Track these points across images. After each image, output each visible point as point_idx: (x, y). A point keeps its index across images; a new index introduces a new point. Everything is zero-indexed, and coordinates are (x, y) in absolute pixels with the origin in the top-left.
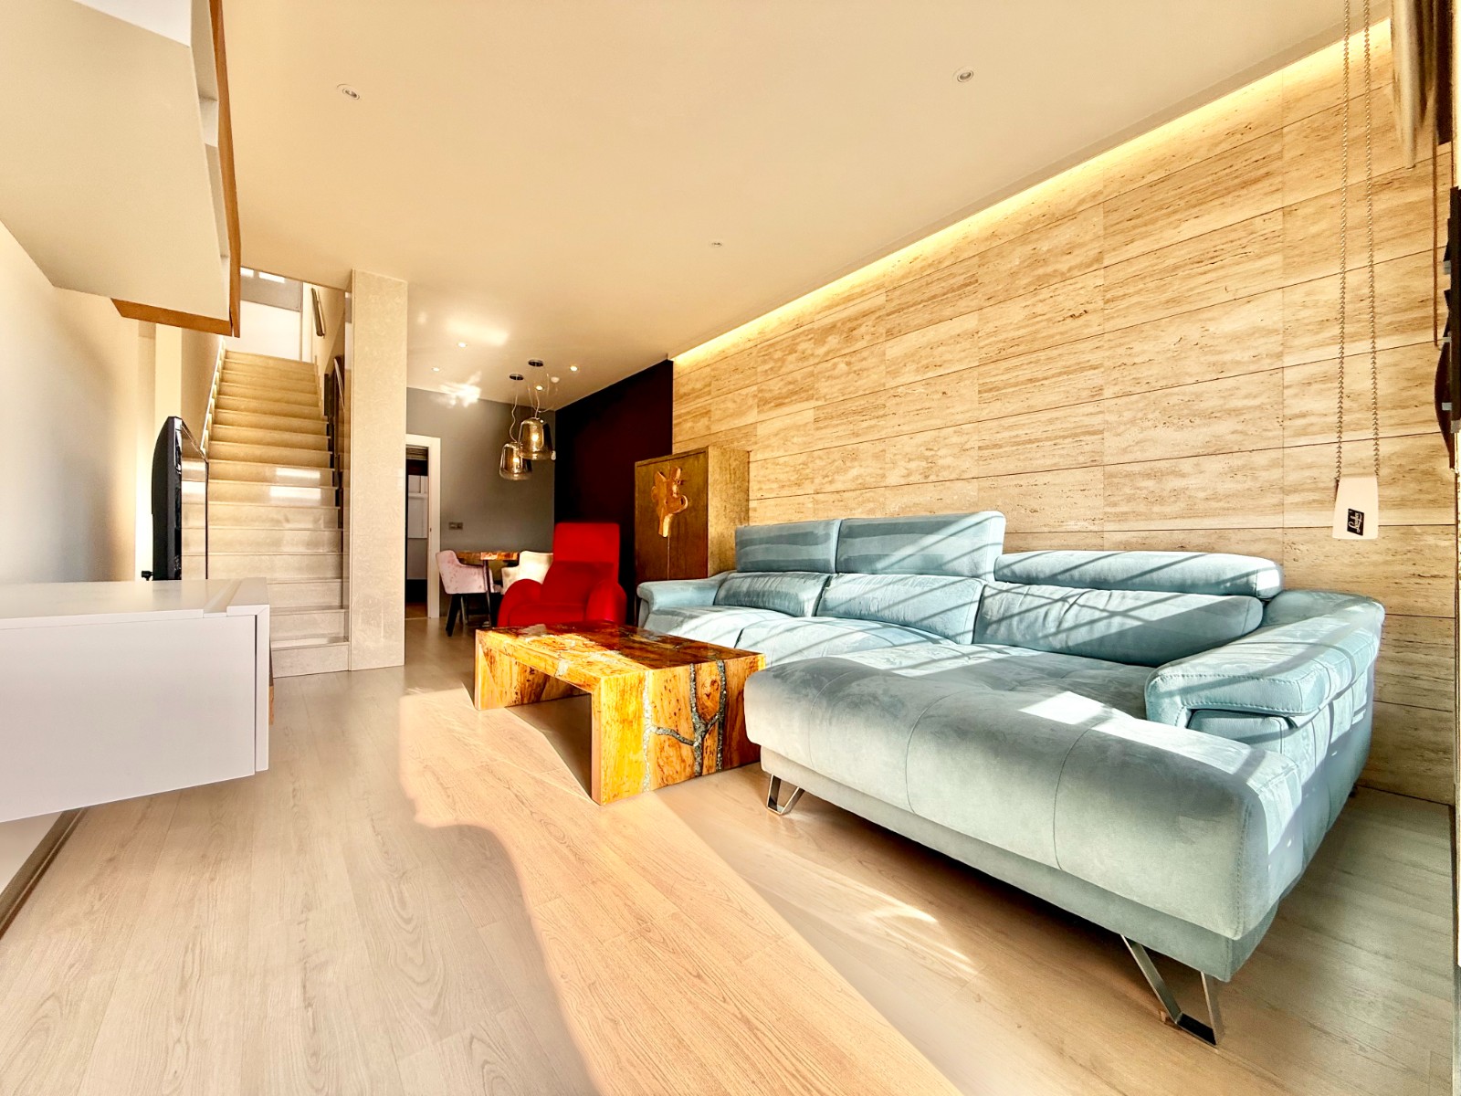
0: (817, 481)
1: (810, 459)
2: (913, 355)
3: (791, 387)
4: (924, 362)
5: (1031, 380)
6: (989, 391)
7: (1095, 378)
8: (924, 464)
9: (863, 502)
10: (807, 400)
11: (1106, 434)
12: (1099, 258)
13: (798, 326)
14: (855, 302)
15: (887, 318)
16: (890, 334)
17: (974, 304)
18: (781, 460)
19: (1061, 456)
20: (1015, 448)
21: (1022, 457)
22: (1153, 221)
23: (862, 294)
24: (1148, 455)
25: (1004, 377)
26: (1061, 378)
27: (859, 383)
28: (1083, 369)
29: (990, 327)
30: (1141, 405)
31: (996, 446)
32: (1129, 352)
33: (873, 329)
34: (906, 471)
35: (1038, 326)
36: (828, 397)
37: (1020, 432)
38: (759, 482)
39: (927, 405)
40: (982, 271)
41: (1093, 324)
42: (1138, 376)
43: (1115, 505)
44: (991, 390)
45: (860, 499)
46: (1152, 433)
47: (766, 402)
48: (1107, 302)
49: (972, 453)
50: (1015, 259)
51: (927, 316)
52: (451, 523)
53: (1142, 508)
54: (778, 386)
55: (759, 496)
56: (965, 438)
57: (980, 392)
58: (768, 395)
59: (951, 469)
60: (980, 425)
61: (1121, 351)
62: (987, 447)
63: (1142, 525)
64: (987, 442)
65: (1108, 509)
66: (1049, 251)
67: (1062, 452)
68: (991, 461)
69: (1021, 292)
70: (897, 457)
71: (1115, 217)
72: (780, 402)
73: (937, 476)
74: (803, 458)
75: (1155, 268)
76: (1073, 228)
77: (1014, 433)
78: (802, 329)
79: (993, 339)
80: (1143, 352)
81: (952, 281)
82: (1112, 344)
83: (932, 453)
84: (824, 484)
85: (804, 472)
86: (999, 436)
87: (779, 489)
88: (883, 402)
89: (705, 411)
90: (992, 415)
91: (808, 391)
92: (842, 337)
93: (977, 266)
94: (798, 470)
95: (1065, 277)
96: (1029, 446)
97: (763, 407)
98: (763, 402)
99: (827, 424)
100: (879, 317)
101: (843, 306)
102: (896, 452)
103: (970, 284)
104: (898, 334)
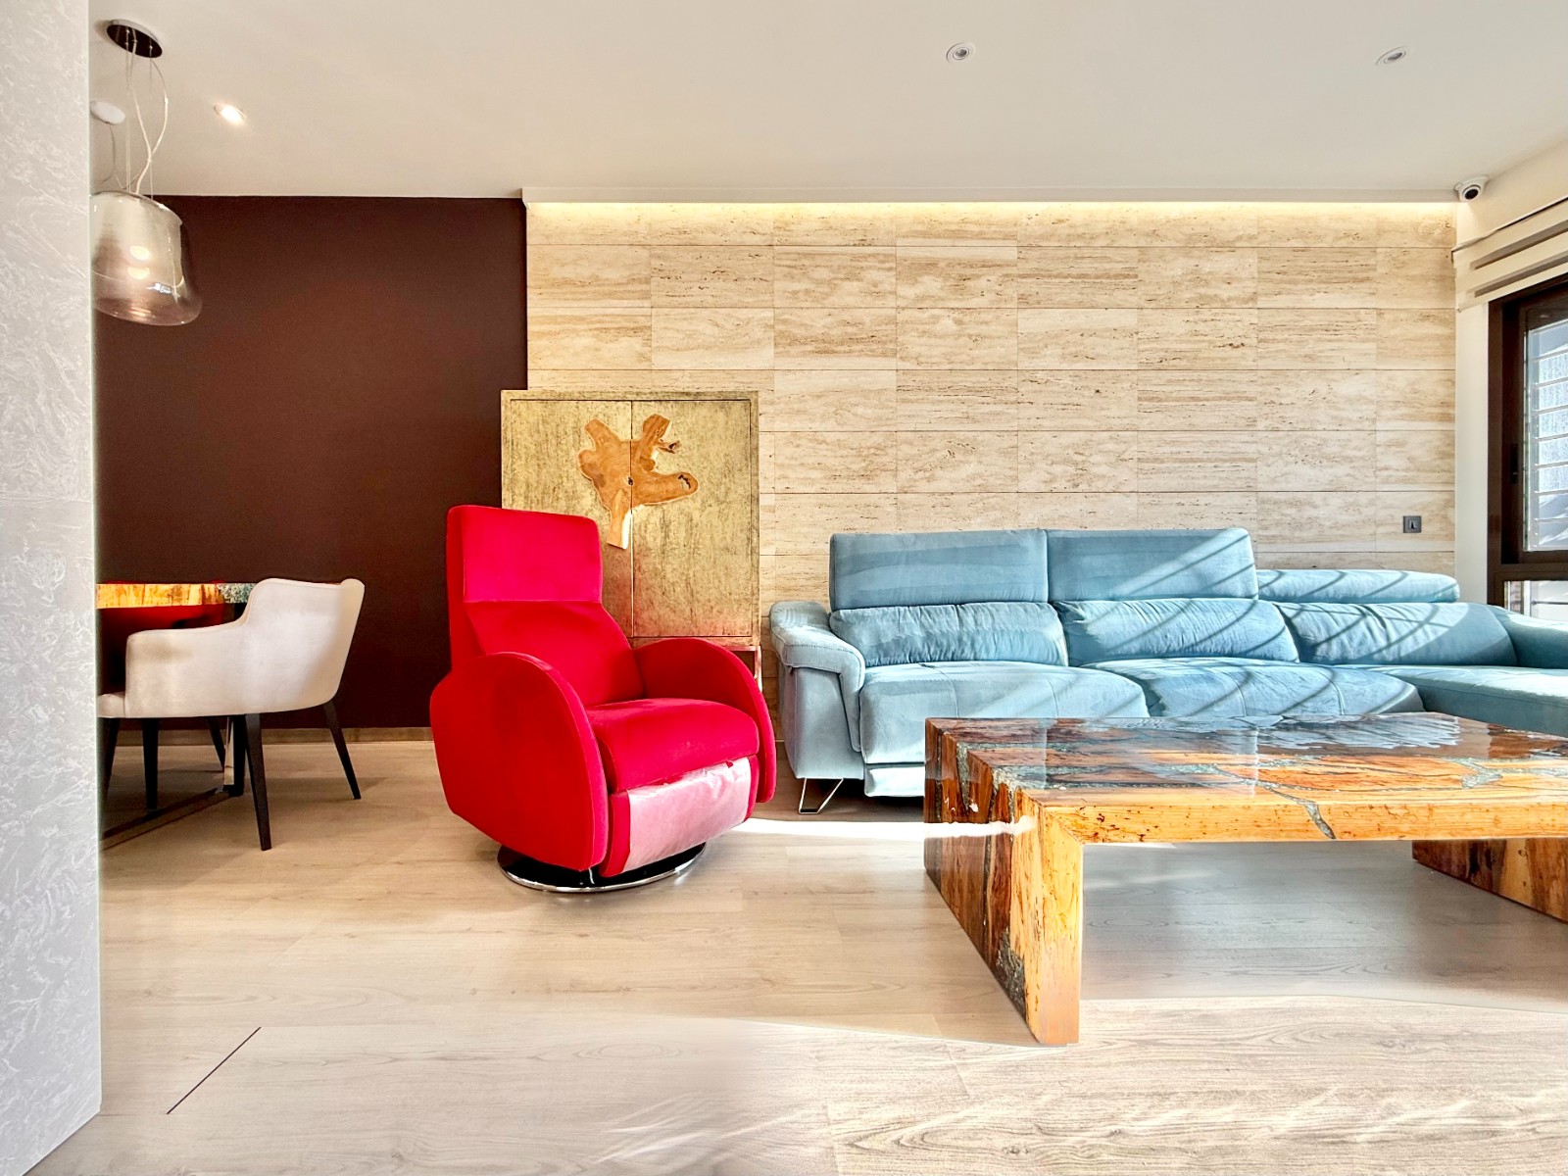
0: (903, 476)
1: (890, 443)
2: (1057, 336)
3: (850, 330)
4: (1073, 349)
5: (1193, 399)
6: (1149, 400)
7: (1250, 409)
8: (1072, 469)
9: (985, 509)
10: (884, 355)
11: (1259, 463)
12: (1254, 297)
13: (863, 243)
14: (969, 243)
15: (1019, 280)
16: (1024, 301)
17: (1134, 300)
18: (831, 437)
19: (1221, 479)
20: (1177, 465)
21: (1184, 475)
22: (1295, 283)
23: (980, 236)
24: (1290, 487)
25: (1164, 388)
26: (1221, 403)
27: (976, 352)
28: (1240, 398)
29: (1148, 332)
30: (1286, 441)
31: (1156, 460)
32: (1278, 392)
33: (998, 288)
34: (1047, 476)
35: (1200, 345)
36: (922, 359)
37: (1182, 449)
38: (782, 466)
39: (1075, 400)
40: (1142, 267)
41: (1247, 358)
42: (1284, 415)
43: (1266, 529)
44: (1151, 399)
45: (980, 505)
46: (1292, 467)
47: (794, 341)
48: (1260, 341)
49: (1130, 464)
50: (1178, 267)
51: (1075, 295)
53: (1287, 533)
54: (822, 323)
55: (780, 487)
56: (1123, 447)
57: (1139, 399)
58: (799, 332)
59: (1106, 479)
60: (1140, 436)
61: (1271, 389)
62: (1147, 461)
63: (1286, 547)
64: (1148, 455)
65: (1261, 532)
66: (1210, 273)
67: (1220, 475)
68: (1151, 476)
69: (1184, 304)
70: (1034, 457)
71: (1266, 265)
72: (825, 347)
73: (1089, 485)
74: (877, 439)
75: (1297, 324)
76: (1232, 260)
77: (1175, 450)
78: (870, 250)
79: (1154, 345)
80: (1288, 395)
81: (1107, 266)
82: (1265, 381)
83: (1084, 458)
84: (915, 481)
85: (878, 460)
86: (1161, 450)
87: (826, 481)
88: (1015, 385)
89: (632, 325)
90: (1153, 427)
91: (885, 343)
92: (948, 284)
93: (1136, 260)
94: (867, 456)
95: (1225, 305)
96: (1191, 465)
97: (788, 348)
98: (785, 341)
99: (921, 397)
100: (1007, 275)
101: (949, 242)
102: (1033, 451)
103: (1127, 276)
104: (1037, 306)
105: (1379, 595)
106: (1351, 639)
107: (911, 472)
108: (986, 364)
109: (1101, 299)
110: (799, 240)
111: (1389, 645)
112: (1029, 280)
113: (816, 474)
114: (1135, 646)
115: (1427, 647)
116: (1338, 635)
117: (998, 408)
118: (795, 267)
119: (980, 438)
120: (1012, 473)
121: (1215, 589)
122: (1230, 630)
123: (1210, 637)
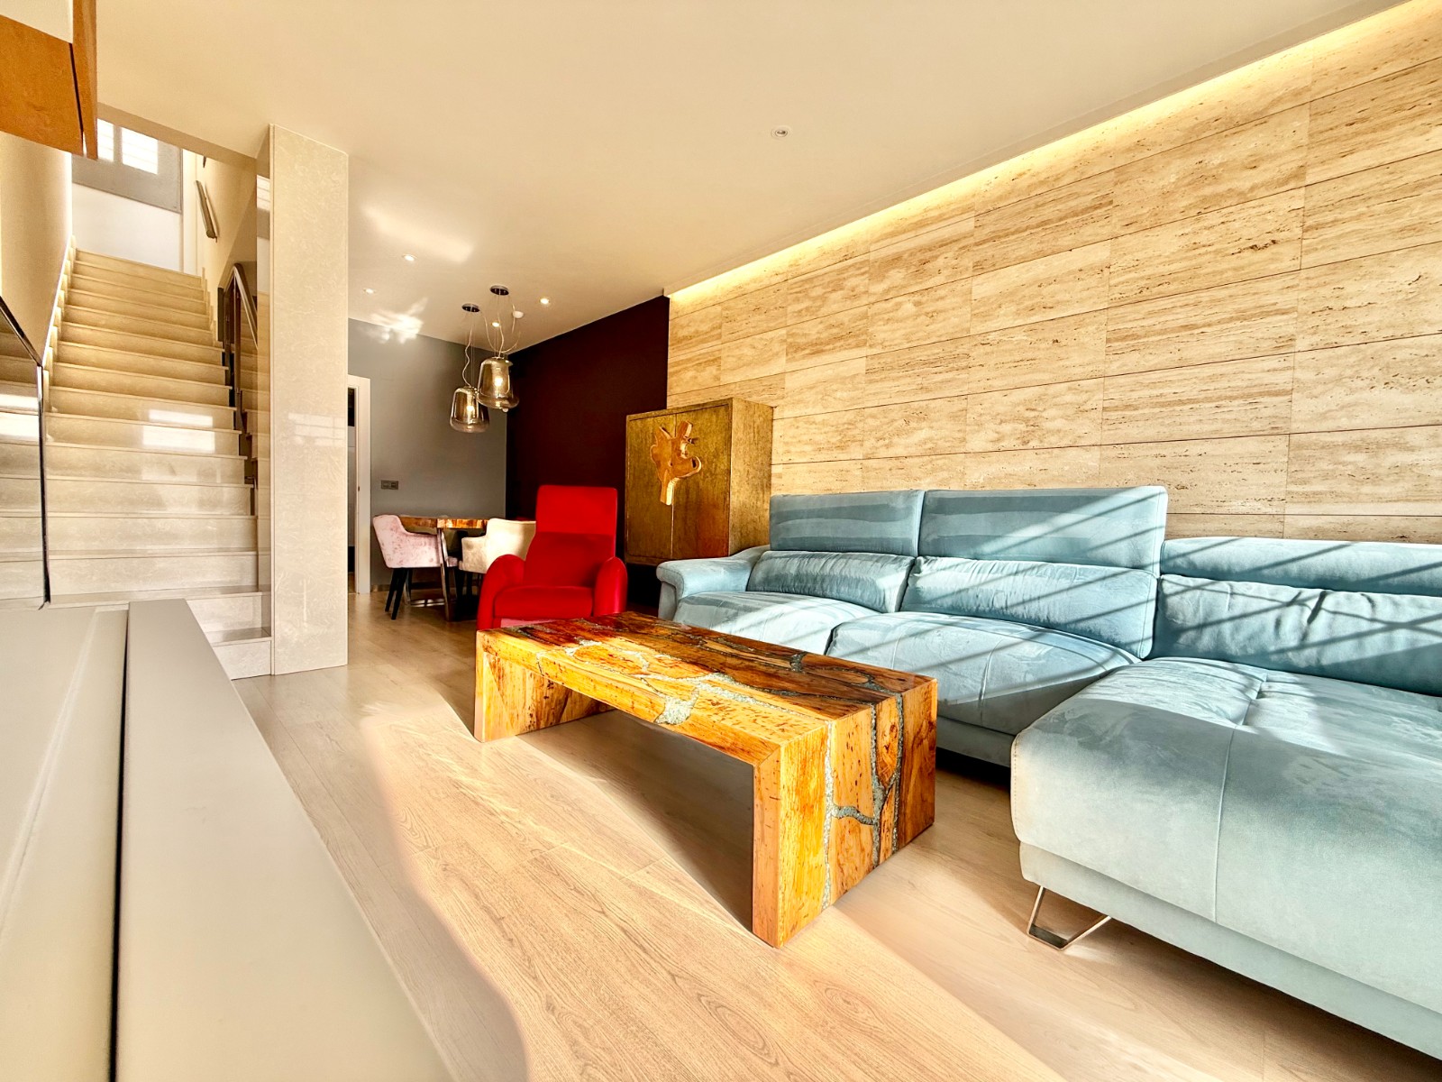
0: (867, 444)
1: (858, 418)
2: (1012, 294)
3: (835, 331)
4: (1028, 303)
5: (1186, 327)
6: (1121, 340)
7: (1284, 326)
8: (1022, 427)
9: (934, 470)
10: (858, 346)
11: (1295, 395)
12: (1299, 174)
13: (845, 258)
14: (929, 228)
15: (975, 248)
16: (979, 268)
17: (1106, 231)
18: (819, 418)
19: (1225, 421)
20: (1157, 410)
21: (1168, 421)
22: (1387, 126)
23: (940, 218)
24: (1357, 423)
25: (1145, 323)
26: (1230, 325)
27: (932, 327)
28: (1266, 314)
29: (1128, 260)
30: (1352, 360)
31: (1127, 407)
32: (1337, 293)
33: (954, 262)
34: (996, 435)
35: (1200, 260)
36: (886, 344)
37: (1166, 391)
38: (786, 443)
39: (1030, 355)
40: (1117, 190)
41: (1285, 257)
42: (1349, 323)
43: (1304, 482)
44: (1124, 338)
45: (929, 467)
46: (1366, 395)
47: (798, 348)
48: (1307, 230)
49: (1093, 414)
50: (1171, 174)
51: (1035, 247)
52: (383, 482)
53: (1345, 487)
54: (816, 330)
55: (785, 459)
56: (1085, 397)
57: (1108, 341)
58: (802, 340)
59: (1061, 434)
60: (1108, 381)
61: (1325, 292)
62: (1116, 409)
64: (1116, 403)
65: (1293, 488)
66: (1221, 165)
67: (1227, 416)
68: (1120, 426)
69: (1178, 216)
70: (983, 418)
71: (1327, 121)
72: (817, 348)
73: (1041, 441)
74: (850, 416)
75: (1386, 186)
76: (1260, 135)
77: (1155, 392)
78: (850, 262)
79: (1133, 275)
80: (1361, 293)
81: (1073, 203)
82: (1314, 282)
83: (1035, 413)
84: (877, 448)
85: (850, 433)
86: (1135, 395)
87: (813, 453)
88: (966, 351)
89: (712, 358)
90: (1125, 370)
91: (858, 336)
92: (909, 272)
93: (1112, 184)
94: (842, 431)
95: (1243, 198)
96: (1178, 408)
97: (794, 355)
98: (794, 349)
99: (883, 376)
100: (964, 247)
101: (912, 234)
102: (982, 412)
103: (1100, 206)
104: (992, 269)
107: (873, 441)
108: (940, 336)
109: (1066, 240)
110: (803, 270)
112: (985, 246)
113: (808, 448)
117: (950, 375)
118: (800, 292)
119: (933, 406)
120: (961, 435)
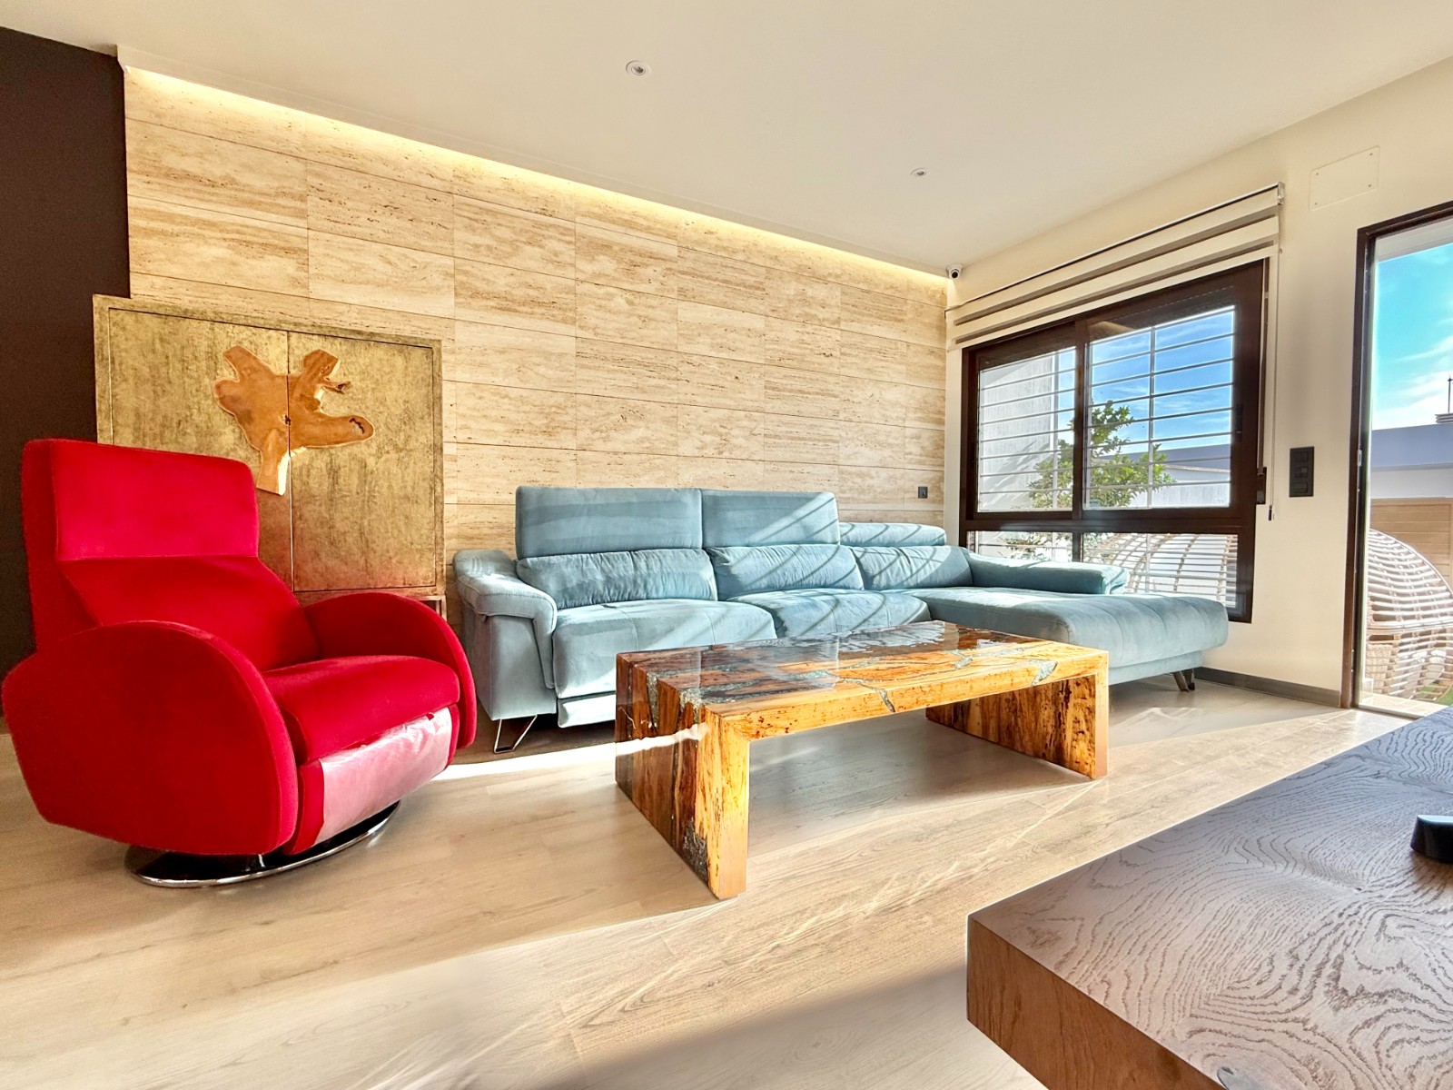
0: (581, 434)
1: (570, 404)
2: (707, 328)
3: (532, 292)
4: (719, 341)
5: (800, 391)
7: (835, 404)
8: (718, 439)
9: (652, 469)
10: (564, 321)
11: (840, 444)
12: (838, 321)
13: (543, 212)
14: (639, 234)
15: (679, 275)
16: (683, 294)
17: (762, 309)
18: (514, 393)
19: (817, 454)
20: (789, 441)
21: (794, 450)
22: (863, 315)
23: (648, 229)
24: (858, 463)
25: (782, 381)
26: (817, 397)
27: (644, 332)
28: (830, 395)
29: (771, 335)
30: (856, 429)
31: (776, 436)
34: (700, 443)
35: (805, 351)
37: (793, 430)
39: (720, 382)
40: (768, 283)
41: (834, 366)
42: (855, 410)
43: (844, 492)
44: (773, 389)
45: (647, 465)
46: (860, 449)
48: (842, 354)
49: (761, 438)
50: (791, 289)
51: (721, 297)
53: (856, 496)
54: (505, 281)
55: (462, 436)
56: (754, 424)
57: (765, 387)
59: (742, 449)
60: (766, 416)
61: (848, 390)
62: (770, 436)
63: (855, 506)
64: (771, 432)
65: (841, 495)
66: (811, 297)
67: (817, 451)
68: (773, 449)
69: (795, 318)
70: (690, 427)
71: (846, 298)
72: (507, 305)
73: (731, 453)
74: (559, 399)
75: (863, 345)
76: (825, 290)
77: (789, 430)
78: (551, 220)
79: (776, 346)
80: (858, 396)
81: (744, 277)
82: (844, 384)
83: (727, 431)
84: (593, 440)
85: (558, 418)
86: (780, 429)
87: (507, 434)
88: (675, 364)
89: (282, 244)
90: (775, 410)
91: (565, 310)
92: (622, 267)
93: (764, 277)
94: (549, 414)
95: (821, 322)
96: (798, 442)
97: (470, 300)
98: (467, 292)
99: (597, 364)
100: (670, 269)
101: (621, 229)
102: (689, 421)
103: (758, 288)
104: (693, 300)
105: (906, 541)
106: (892, 572)
107: (589, 432)
108: (652, 343)
109: (740, 303)
110: (481, 195)
111: (912, 576)
112: (688, 277)
113: (499, 427)
114: (764, 583)
115: (931, 576)
116: (885, 569)
117: (662, 382)
118: (476, 220)
119: (648, 407)
120: (672, 439)
121: (815, 537)
122: (824, 568)
123: (812, 573)
